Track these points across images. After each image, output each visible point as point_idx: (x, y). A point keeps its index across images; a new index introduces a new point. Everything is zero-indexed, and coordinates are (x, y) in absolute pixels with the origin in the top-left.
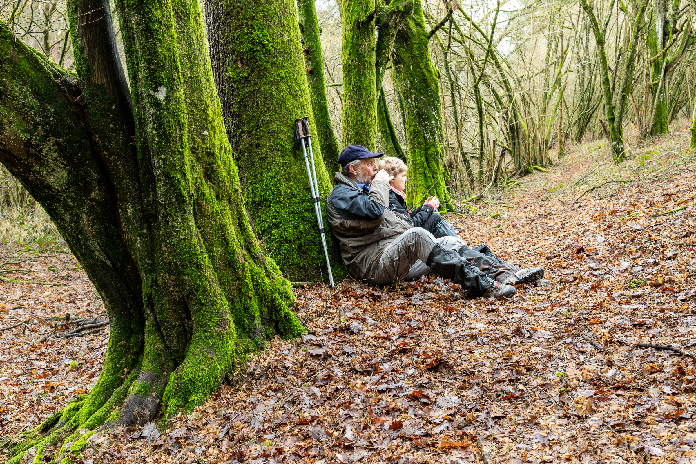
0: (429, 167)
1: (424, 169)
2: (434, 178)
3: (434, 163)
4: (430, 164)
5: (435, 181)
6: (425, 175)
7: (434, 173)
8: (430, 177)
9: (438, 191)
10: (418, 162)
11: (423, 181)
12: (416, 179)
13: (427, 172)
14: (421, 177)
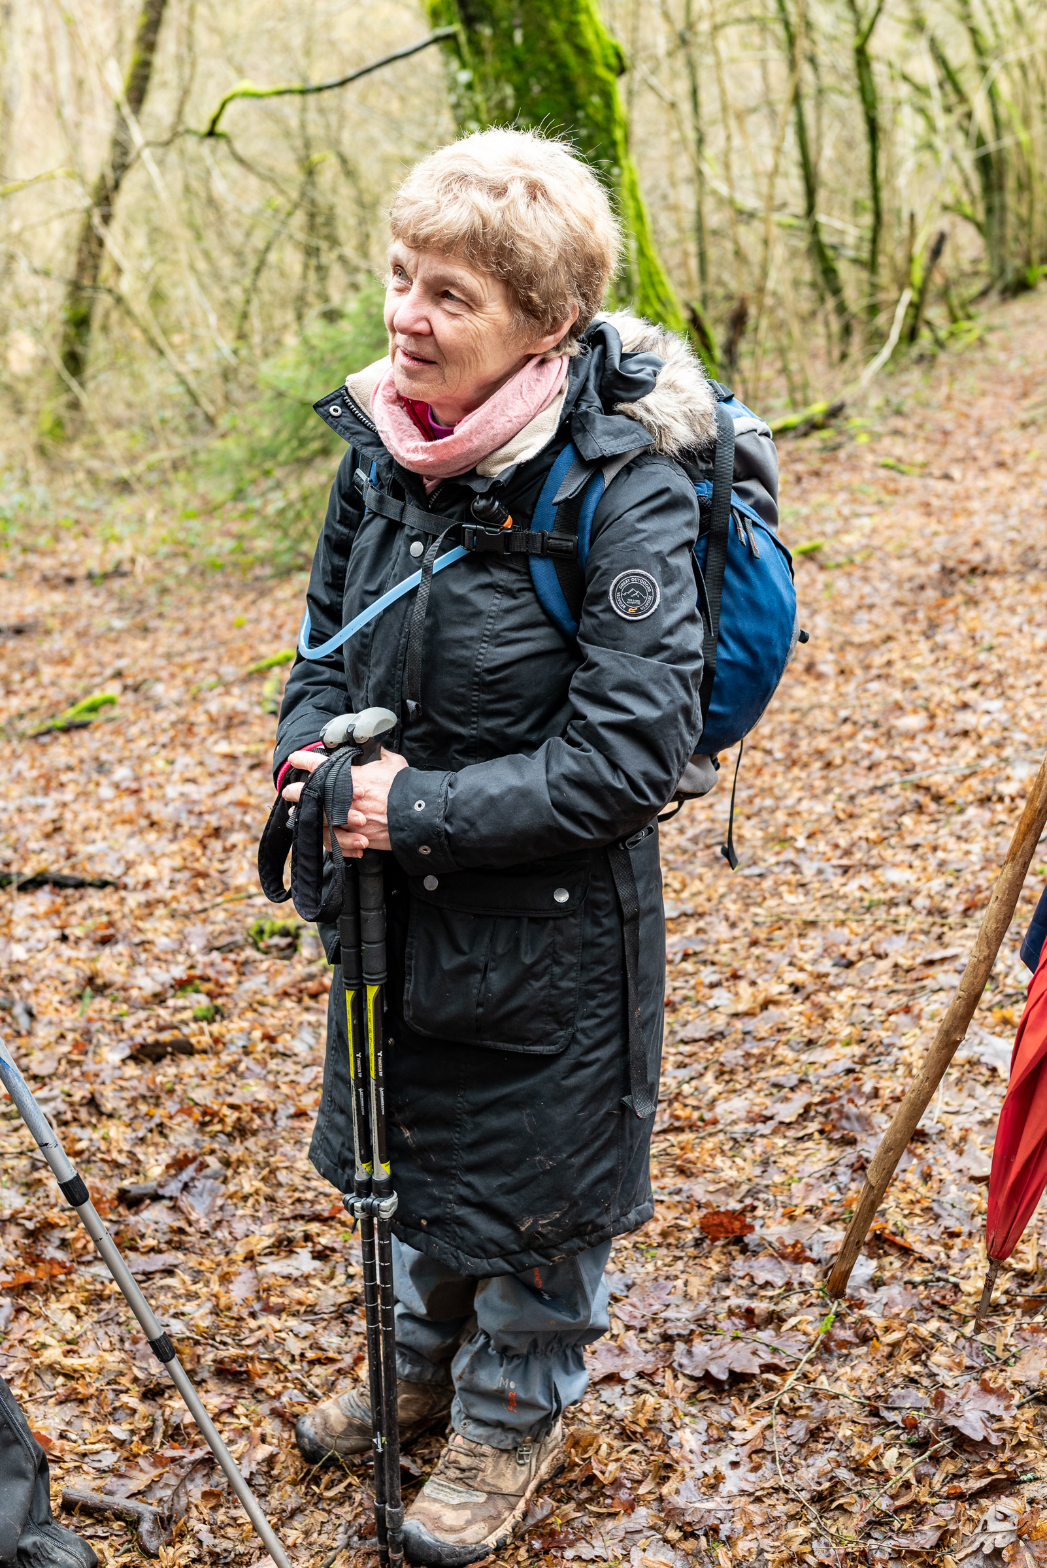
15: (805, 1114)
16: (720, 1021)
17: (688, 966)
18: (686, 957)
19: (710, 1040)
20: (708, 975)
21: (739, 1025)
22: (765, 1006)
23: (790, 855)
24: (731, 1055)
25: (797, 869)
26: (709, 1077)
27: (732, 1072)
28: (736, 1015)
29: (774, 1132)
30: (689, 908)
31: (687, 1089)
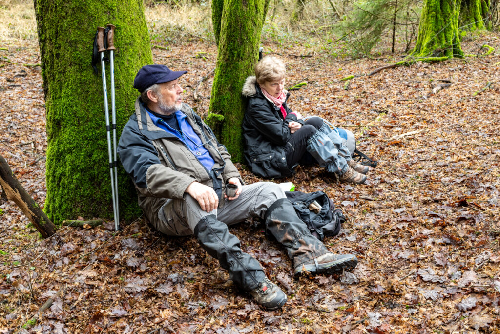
0: (442, 11)
1: (437, 12)
2: (445, 21)
3: (448, 6)
4: (444, 7)
5: (445, 24)
6: (437, 18)
7: (446, 16)
8: (441, 20)
9: (447, 35)
10: (432, 5)
11: (434, 24)
12: (427, 22)
13: (439, 16)
14: (432, 21)
15: (463, 182)
16: (447, 163)
17: (443, 152)
18: (442, 150)
19: (444, 166)
20: (447, 154)
21: (452, 164)
22: (460, 160)
23: (477, 131)
24: (448, 169)
25: (477, 134)
26: (442, 173)
27: (448, 173)
28: (452, 162)
29: (454, 185)
30: (446, 140)
31: (435, 174)
